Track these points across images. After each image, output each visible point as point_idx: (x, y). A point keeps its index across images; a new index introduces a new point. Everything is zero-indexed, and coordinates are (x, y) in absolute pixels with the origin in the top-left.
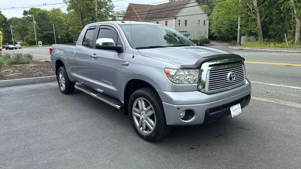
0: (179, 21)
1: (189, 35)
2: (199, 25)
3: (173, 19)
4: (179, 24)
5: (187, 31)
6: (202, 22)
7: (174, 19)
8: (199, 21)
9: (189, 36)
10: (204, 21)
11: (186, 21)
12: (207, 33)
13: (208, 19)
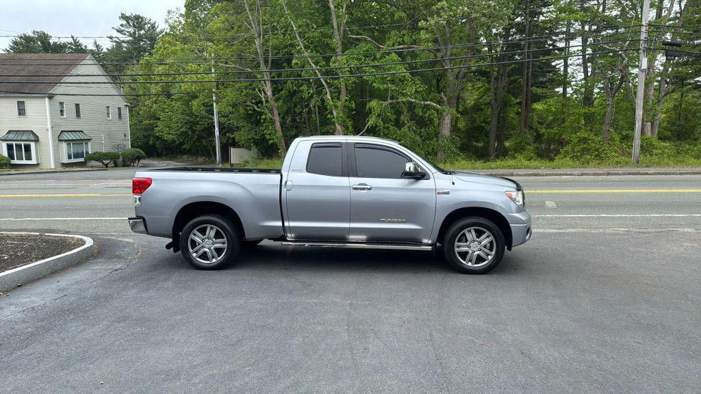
0: (62, 104)
1: (89, 140)
2: (108, 117)
3: (44, 97)
4: (62, 111)
5: (82, 131)
6: (114, 112)
7: (47, 99)
8: (108, 107)
9: (89, 143)
10: (119, 109)
11: (77, 106)
12: (126, 138)
13: (126, 105)
